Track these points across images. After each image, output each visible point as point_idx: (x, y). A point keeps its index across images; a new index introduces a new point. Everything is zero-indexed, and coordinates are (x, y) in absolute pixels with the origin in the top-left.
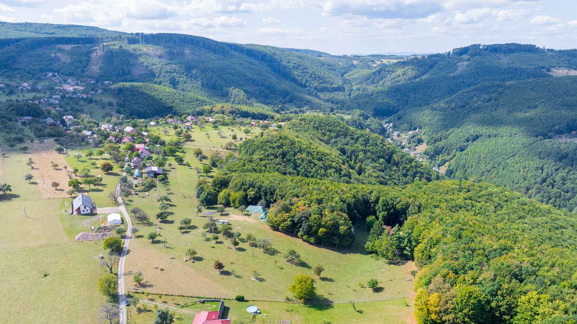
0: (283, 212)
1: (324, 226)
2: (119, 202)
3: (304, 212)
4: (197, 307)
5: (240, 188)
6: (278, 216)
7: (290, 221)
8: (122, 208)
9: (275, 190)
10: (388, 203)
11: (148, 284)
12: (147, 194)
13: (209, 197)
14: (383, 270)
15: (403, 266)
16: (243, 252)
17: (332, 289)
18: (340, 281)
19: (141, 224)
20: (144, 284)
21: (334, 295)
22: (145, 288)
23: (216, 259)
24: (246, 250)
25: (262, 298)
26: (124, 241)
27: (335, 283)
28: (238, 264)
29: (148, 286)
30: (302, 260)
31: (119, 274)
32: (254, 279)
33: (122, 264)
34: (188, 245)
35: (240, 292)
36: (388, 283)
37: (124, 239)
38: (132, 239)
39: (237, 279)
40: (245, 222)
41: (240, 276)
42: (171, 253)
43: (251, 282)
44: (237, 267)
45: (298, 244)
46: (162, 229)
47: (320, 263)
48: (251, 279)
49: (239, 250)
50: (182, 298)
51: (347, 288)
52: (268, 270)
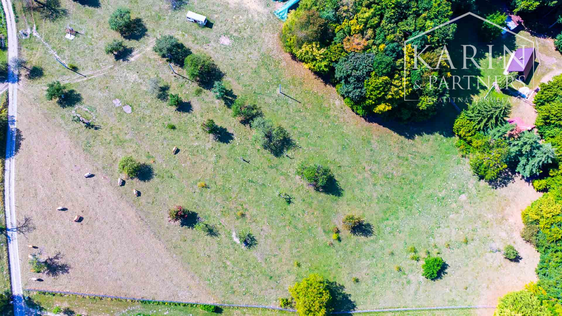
0: (314, 44)
6: (303, 48)
7: (326, 66)
11: (60, 262)
14: (463, 197)
15: (502, 189)
16: (225, 144)
17: (363, 262)
18: (382, 231)
19: (35, 9)
20: (53, 263)
21: (362, 282)
22: (56, 275)
23: (175, 174)
24: (232, 139)
25: (243, 297)
26: (7, 93)
27: (372, 238)
28: (213, 187)
29: (60, 270)
30: (330, 171)
31: (9, 227)
32: (237, 240)
33: (11, 189)
34: (125, 115)
35: (210, 282)
36: (458, 248)
37: (6, 84)
38: (20, 82)
39: (209, 238)
40: (241, 17)
41: (214, 231)
42: (95, 149)
43: (232, 250)
44: (211, 198)
45: (331, 113)
46: (77, 32)
47: (360, 177)
48: (232, 239)
49: (218, 137)
50: (117, 306)
51: (387, 258)
52: (266, 205)
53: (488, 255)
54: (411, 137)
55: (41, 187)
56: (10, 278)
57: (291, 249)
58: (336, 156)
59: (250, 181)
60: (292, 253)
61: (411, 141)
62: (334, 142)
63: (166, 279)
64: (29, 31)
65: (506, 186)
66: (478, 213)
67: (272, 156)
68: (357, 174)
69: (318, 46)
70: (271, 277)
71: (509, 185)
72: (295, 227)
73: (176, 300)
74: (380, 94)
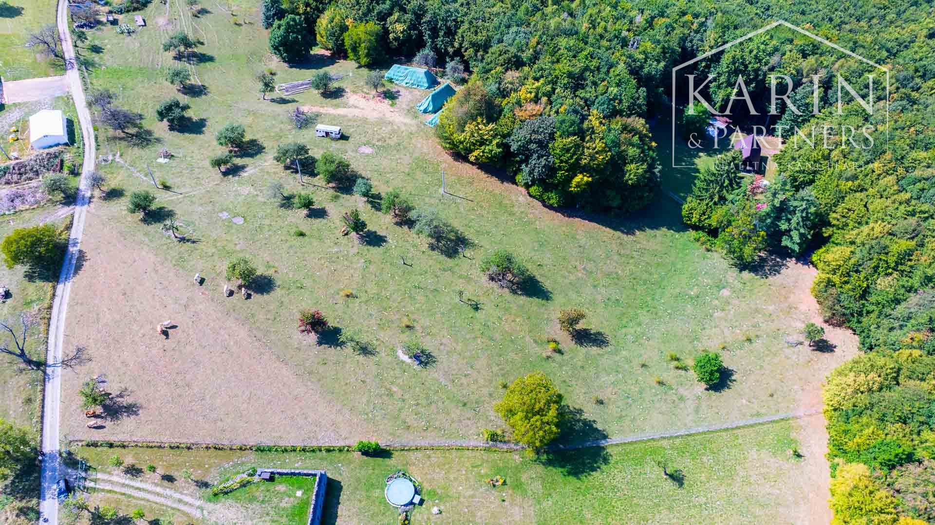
0: (479, 120)
1: (584, 170)
2: (67, 56)
3: (537, 122)
4: (252, 499)
5: (369, 11)
6: (467, 129)
7: (498, 145)
8: (73, 78)
9: (458, 24)
10: (746, 67)
11: (125, 401)
12: (138, 17)
13: (292, 36)
14: (725, 293)
15: (775, 278)
16: (376, 248)
17: (603, 379)
18: (621, 341)
19: (121, 139)
20: (114, 403)
21: (609, 404)
22: (117, 418)
23: (307, 283)
24: (385, 241)
25: (425, 434)
26: (72, 216)
27: (609, 349)
28: (364, 297)
29: (125, 412)
30: (528, 270)
31: (50, 361)
32: (405, 358)
33: (60, 316)
34: (235, 226)
35: (368, 416)
36: (741, 349)
37: (72, 207)
38: (92, 205)
39: (361, 358)
40: (384, 128)
41: (370, 348)
42: (192, 263)
43: (398, 372)
44: (361, 309)
45: (515, 209)
46: (172, 156)
47: (572, 277)
48: (397, 357)
49: (366, 241)
50: (216, 457)
51: (639, 372)
52: (443, 314)
53: (788, 351)
54: (630, 232)
55: (105, 309)
56: (42, 429)
57: (489, 366)
58: (533, 254)
59: (416, 287)
60: (492, 372)
61: (631, 237)
62: (527, 239)
63: (297, 416)
64: (110, 158)
65: (779, 273)
66: (753, 307)
67: (443, 258)
68: (567, 274)
69: (484, 121)
70: (465, 405)
71: (782, 271)
72: (491, 339)
73: (314, 444)
74: (571, 157)
